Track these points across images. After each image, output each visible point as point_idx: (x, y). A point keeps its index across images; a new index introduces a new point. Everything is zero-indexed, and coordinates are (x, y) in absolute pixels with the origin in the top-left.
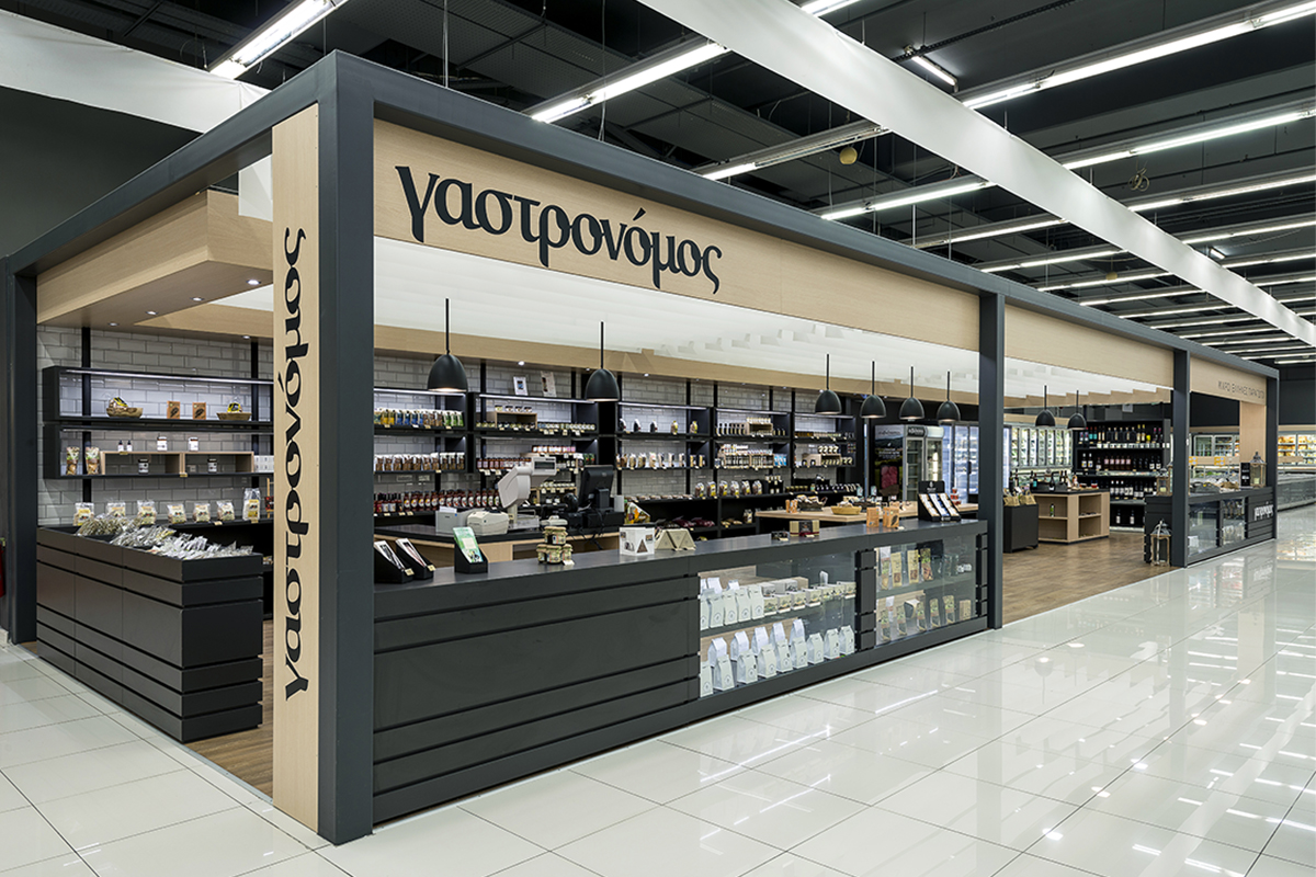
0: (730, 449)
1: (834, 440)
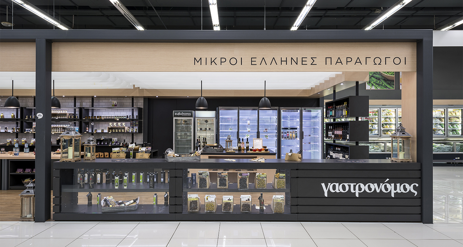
1: (118, 119)
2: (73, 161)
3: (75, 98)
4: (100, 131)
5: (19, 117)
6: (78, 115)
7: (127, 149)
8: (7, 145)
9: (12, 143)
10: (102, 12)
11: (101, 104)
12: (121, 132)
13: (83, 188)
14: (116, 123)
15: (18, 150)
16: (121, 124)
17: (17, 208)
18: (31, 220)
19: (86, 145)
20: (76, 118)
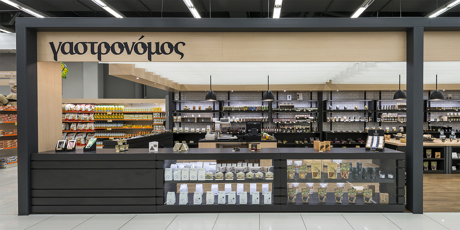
0: (384, 115)
1: (457, 110)
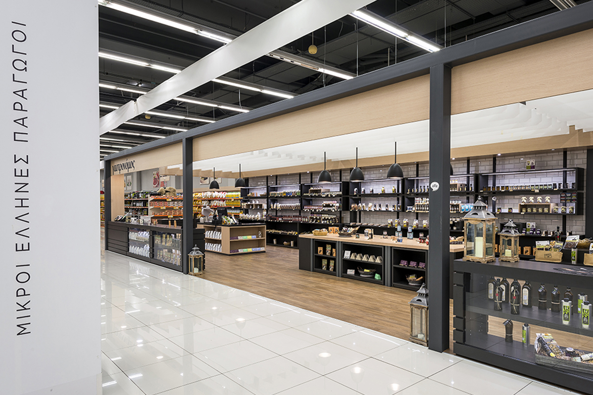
0: (417, 201)
1: (537, 191)
2: (484, 261)
3: (468, 160)
4: (507, 211)
5: (400, 192)
6: (473, 186)
7: (564, 245)
8: (389, 227)
9: (394, 224)
10: (511, 14)
11: (507, 166)
12: (543, 213)
13: (499, 310)
14: (533, 198)
15: (400, 234)
16: (543, 199)
17: (404, 318)
18: (424, 343)
19: (503, 236)
20: (470, 190)
